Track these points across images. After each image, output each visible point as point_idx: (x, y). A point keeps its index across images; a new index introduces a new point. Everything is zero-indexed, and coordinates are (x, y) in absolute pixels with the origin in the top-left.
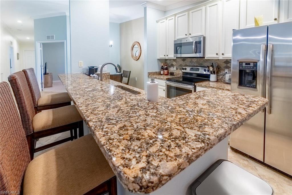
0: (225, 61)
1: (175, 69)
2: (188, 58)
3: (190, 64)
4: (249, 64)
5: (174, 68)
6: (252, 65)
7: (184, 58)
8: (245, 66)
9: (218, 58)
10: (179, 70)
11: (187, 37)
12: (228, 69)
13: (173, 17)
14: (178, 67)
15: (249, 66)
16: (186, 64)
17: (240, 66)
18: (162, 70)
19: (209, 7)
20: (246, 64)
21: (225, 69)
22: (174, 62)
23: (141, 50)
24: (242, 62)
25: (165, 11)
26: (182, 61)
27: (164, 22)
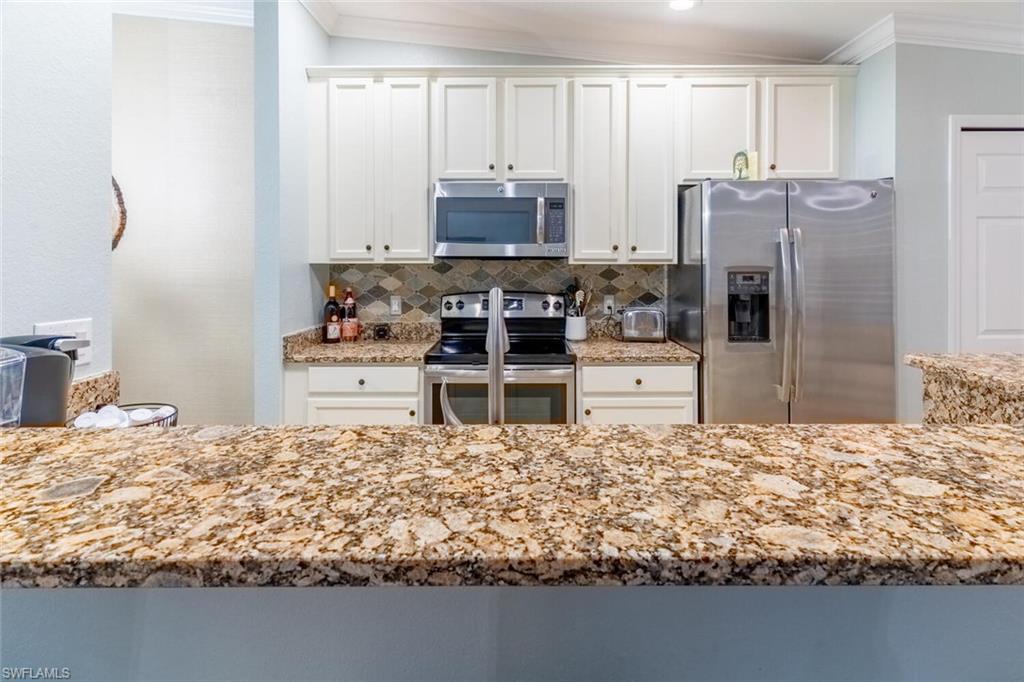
0: (604, 269)
1: (396, 307)
2: (466, 261)
3: (475, 282)
4: (752, 278)
5: (389, 304)
6: (757, 280)
7: (446, 261)
8: (742, 285)
9: (616, 260)
10: (416, 311)
11: (495, 177)
12: (613, 297)
13: (423, 81)
14: (411, 299)
15: (751, 282)
16: (455, 287)
17: (729, 285)
18: (335, 318)
19: (584, 86)
20: (745, 278)
21: (606, 297)
22: (392, 279)
23: (123, 213)
24: (735, 273)
25: (331, 34)
26: (436, 273)
27: (363, 87)
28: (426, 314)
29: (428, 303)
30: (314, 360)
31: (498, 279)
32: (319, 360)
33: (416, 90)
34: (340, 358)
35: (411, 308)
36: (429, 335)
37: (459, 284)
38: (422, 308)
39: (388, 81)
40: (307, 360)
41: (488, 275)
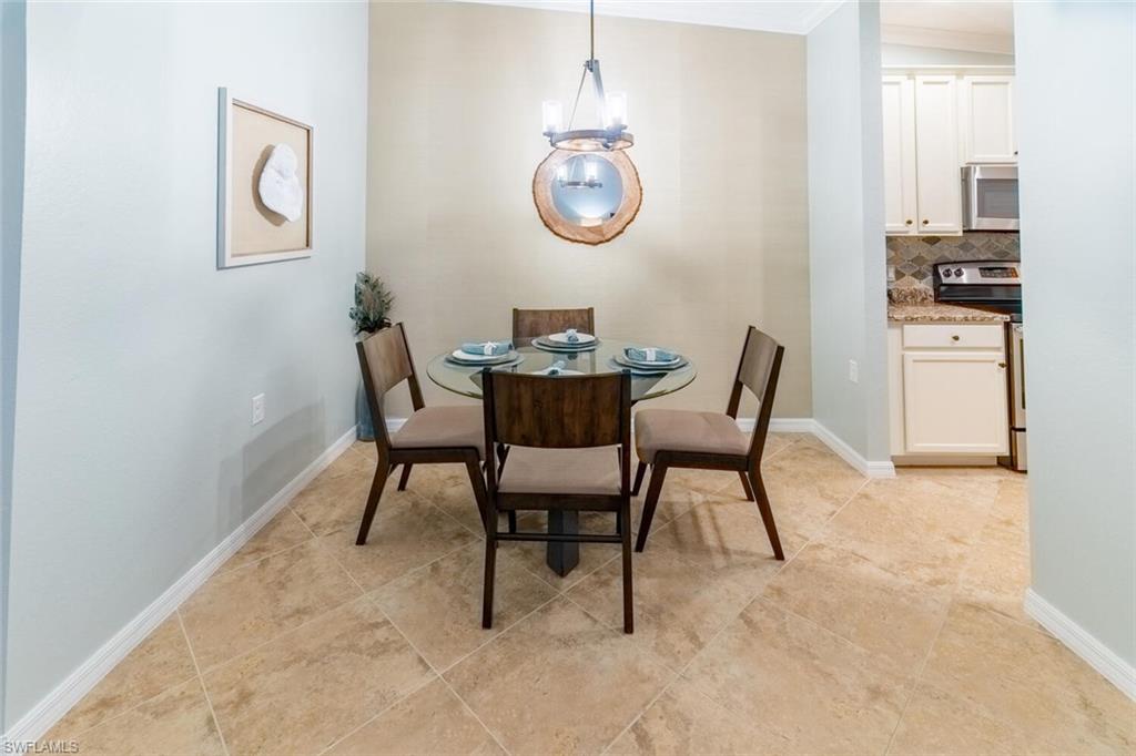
10: (908, 278)
13: (952, 78)
16: (943, 257)
26: (926, 244)
27: (898, 83)
28: (917, 281)
29: (919, 271)
30: (912, 319)
31: (982, 250)
32: (917, 319)
33: (944, 86)
34: (937, 317)
35: (904, 275)
36: (923, 299)
37: (947, 254)
38: (914, 275)
39: (920, 79)
40: (906, 319)
41: (973, 247)
